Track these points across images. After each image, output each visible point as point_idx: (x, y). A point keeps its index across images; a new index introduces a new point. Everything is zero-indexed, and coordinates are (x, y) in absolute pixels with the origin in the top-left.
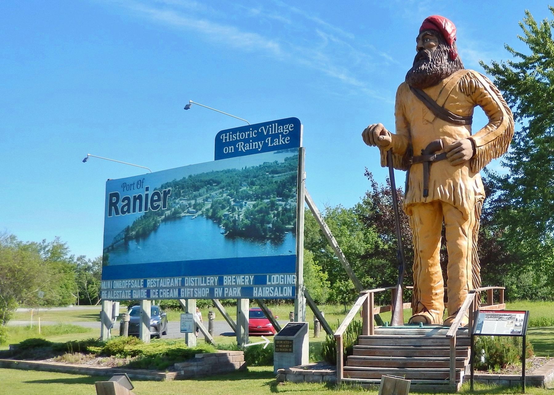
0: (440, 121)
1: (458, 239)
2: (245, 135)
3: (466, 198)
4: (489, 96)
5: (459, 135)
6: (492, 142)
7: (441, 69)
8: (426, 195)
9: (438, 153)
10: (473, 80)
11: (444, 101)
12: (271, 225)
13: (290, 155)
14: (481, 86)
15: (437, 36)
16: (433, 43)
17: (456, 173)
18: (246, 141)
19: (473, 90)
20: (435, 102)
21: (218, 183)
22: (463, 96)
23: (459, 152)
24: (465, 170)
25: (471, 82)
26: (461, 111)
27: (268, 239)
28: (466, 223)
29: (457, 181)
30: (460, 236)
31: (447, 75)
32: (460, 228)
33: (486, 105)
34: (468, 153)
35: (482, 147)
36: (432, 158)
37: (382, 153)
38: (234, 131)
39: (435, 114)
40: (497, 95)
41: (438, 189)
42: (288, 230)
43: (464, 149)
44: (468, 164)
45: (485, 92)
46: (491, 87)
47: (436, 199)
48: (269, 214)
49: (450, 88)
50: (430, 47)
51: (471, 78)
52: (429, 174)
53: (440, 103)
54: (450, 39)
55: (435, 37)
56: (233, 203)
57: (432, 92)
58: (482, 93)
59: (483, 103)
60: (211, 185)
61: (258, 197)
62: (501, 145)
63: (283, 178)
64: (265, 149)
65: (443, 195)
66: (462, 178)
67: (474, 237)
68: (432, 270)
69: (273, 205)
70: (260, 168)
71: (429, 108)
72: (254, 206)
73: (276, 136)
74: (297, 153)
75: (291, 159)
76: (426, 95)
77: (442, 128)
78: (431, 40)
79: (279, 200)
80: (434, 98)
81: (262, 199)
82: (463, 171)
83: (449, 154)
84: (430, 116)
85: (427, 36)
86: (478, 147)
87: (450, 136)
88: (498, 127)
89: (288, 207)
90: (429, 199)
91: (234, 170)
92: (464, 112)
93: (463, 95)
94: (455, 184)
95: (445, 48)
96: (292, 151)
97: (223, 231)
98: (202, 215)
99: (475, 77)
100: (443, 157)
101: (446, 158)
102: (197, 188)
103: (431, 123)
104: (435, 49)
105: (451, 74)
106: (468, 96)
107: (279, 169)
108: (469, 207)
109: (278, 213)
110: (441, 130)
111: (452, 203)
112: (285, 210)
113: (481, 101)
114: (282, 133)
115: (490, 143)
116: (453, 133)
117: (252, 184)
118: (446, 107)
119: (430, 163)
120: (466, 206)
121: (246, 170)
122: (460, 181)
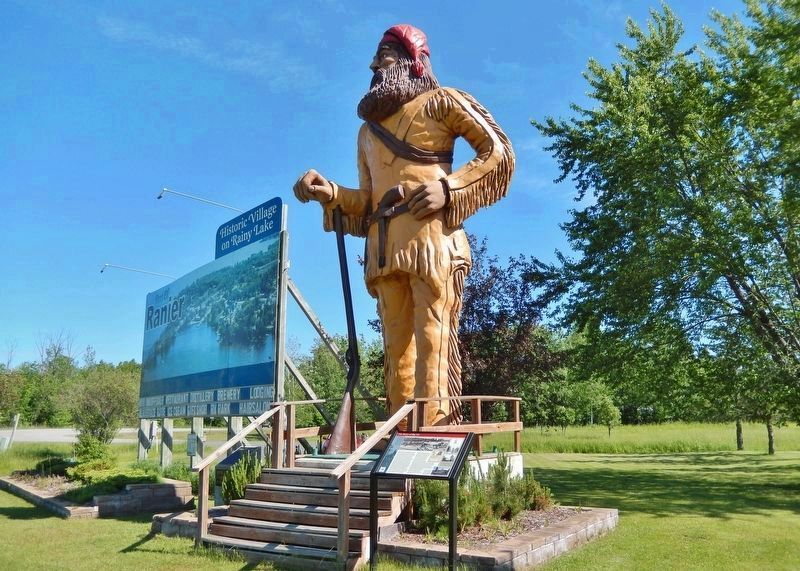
0: (401, 161)
1: (426, 325)
2: (238, 227)
3: (436, 263)
4: (470, 118)
5: (427, 177)
6: (478, 183)
7: (398, 89)
8: (382, 264)
9: (398, 205)
10: (445, 99)
11: (404, 131)
12: (254, 328)
13: (272, 241)
14: (456, 106)
15: (396, 49)
16: (390, 59)
17: (423, 230)
18: (238, 233)
19: (446, 112)
20: (394, 136)
21: (216, 284)
22: (432, 123)
23: (422, 198)
24: (437, 225)
25: (442, 101)
26: (430, 143)
27: (253, 344)
28: (438, 301)
29: (423, 240)
30: (429, 320)
31: (410, 98)
32: (429, 309)
33: (468, 131)
34: (437, 199)
35: (460, 191)
36: (388, 213)
37: (325, 213)
38: (230, 224)
39: (394, 153)
40: (484, 117)
41: (397, 255)
42: (269, 331)
43: (429, 194)
44: (441, 215)
45: (464, 112)
46: (473, 107)
47: (394, 269)
48: (253, 314)
49: (412, 113)
50: (387, 64)
51: (442, 96)
52: (387, 236)
53: (400, 137)
54: (413, 50)
55: (393, 51)
56: (227, 305)
57: (390, 124)
58: (458, 115)
59: (463, 130)
60: (211, 286)
61: (246, 296)
62: (493, 187)
63: (266, 270)
64: (254, 239)
65: (404, 262)
66: (431, 237)
67: (452, 322)
68: (404, 373)
69: (257, 303)
70: (249, 262)
71: (387, 146)
72: (243, 306)
73: (261, 222)
74: (278, 239)
75: (274, 246)
76: (384, 129)
77: (403, 169)
78: (387, 56)
79: (262, 297)
80: (393, 132)
81: (249, 297)
82: (433, 227)
83: (411, 203)
84: (389, 156)
85: (384, 51)
86: (454, 190)
87: (415, 179)
88: (485, 160)
89: (269, 303)
90: (386, 271)
91: (229, 268)
92: (434, 144)
93: (431, 121)
94: (421, 245)
95: (407, 63)
96: (275, 237)
97: (218, 338)
98: (204, 322)
99: (448, 94)
100: (404, 209)
101: (409, 210)
102: (201, 293)
103: (389, 165)
104: (392, 66)
105: (416, 96)
106: (439, 121)
107: (263, 260)
108: (441, 276)
109: (262, 311)
110: (402, 172)
111: (416, 273)
112: (267, 307)
113: (460, 127)
114: (266, 218)
115: (474, 185)
116: (419, 175)
117: (242, 281)
118: (408, 140)
119: (387, 220)
120: (435, 274)
121: (238, 266)
122: (428, 242)
